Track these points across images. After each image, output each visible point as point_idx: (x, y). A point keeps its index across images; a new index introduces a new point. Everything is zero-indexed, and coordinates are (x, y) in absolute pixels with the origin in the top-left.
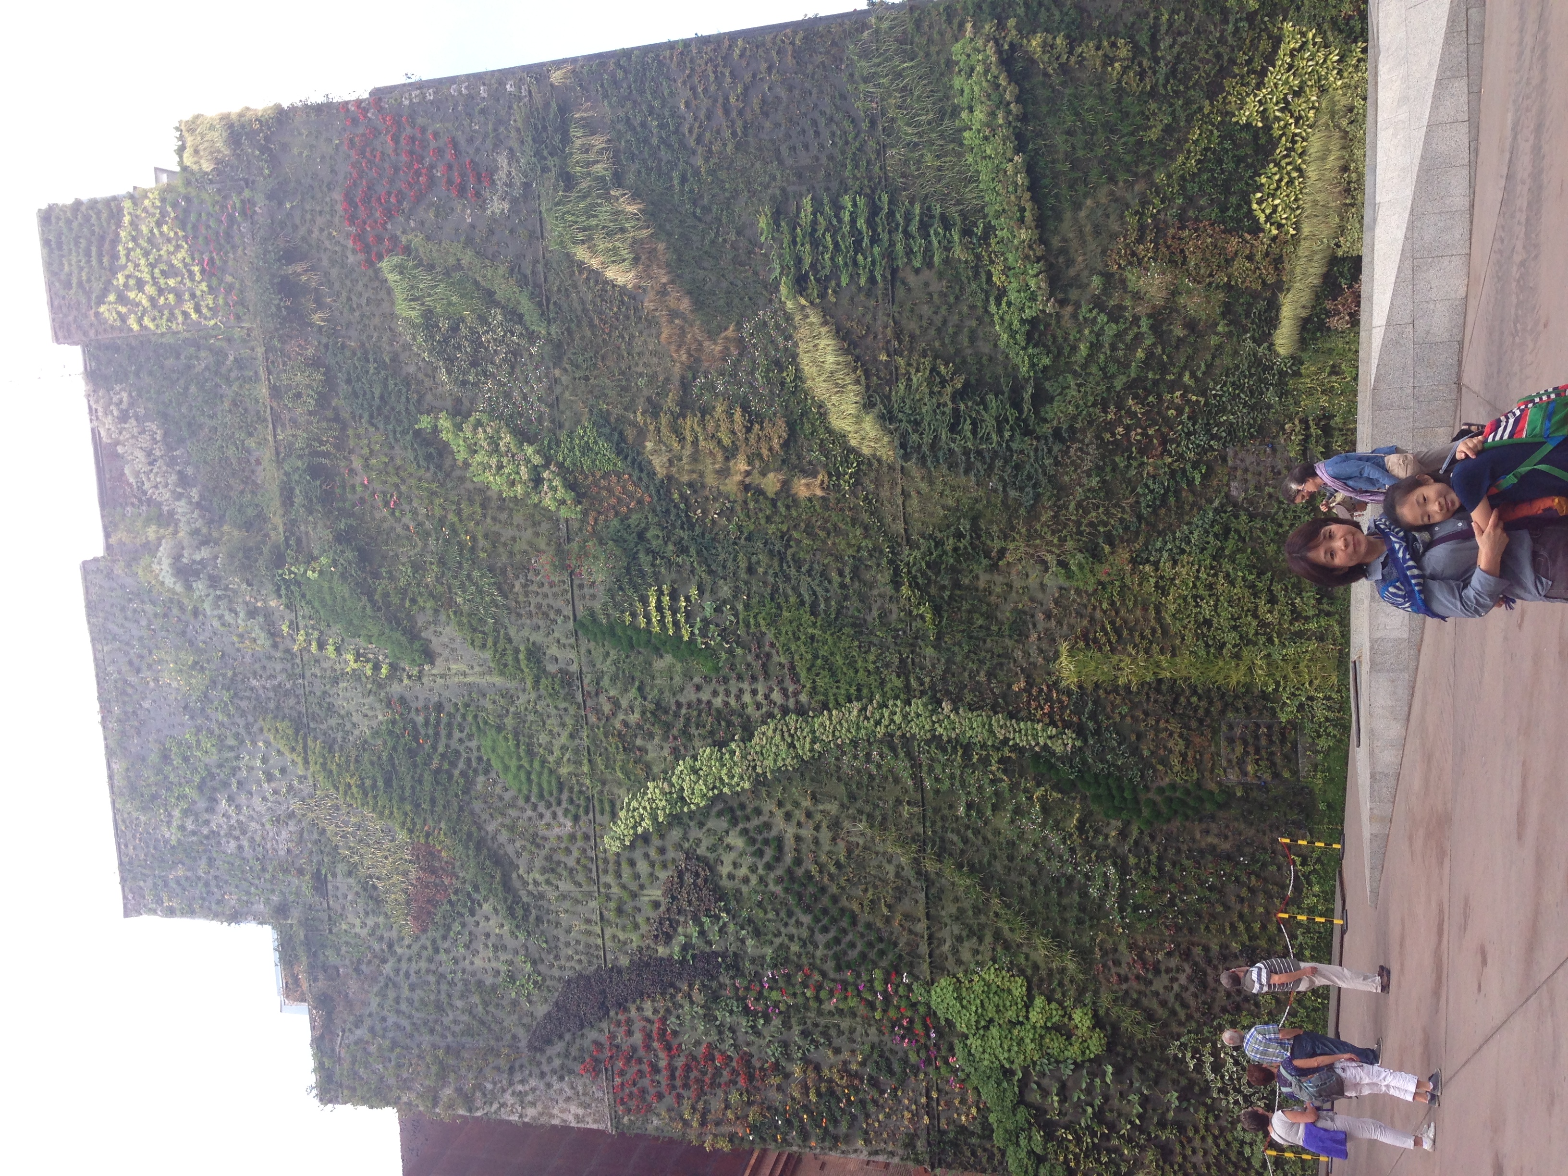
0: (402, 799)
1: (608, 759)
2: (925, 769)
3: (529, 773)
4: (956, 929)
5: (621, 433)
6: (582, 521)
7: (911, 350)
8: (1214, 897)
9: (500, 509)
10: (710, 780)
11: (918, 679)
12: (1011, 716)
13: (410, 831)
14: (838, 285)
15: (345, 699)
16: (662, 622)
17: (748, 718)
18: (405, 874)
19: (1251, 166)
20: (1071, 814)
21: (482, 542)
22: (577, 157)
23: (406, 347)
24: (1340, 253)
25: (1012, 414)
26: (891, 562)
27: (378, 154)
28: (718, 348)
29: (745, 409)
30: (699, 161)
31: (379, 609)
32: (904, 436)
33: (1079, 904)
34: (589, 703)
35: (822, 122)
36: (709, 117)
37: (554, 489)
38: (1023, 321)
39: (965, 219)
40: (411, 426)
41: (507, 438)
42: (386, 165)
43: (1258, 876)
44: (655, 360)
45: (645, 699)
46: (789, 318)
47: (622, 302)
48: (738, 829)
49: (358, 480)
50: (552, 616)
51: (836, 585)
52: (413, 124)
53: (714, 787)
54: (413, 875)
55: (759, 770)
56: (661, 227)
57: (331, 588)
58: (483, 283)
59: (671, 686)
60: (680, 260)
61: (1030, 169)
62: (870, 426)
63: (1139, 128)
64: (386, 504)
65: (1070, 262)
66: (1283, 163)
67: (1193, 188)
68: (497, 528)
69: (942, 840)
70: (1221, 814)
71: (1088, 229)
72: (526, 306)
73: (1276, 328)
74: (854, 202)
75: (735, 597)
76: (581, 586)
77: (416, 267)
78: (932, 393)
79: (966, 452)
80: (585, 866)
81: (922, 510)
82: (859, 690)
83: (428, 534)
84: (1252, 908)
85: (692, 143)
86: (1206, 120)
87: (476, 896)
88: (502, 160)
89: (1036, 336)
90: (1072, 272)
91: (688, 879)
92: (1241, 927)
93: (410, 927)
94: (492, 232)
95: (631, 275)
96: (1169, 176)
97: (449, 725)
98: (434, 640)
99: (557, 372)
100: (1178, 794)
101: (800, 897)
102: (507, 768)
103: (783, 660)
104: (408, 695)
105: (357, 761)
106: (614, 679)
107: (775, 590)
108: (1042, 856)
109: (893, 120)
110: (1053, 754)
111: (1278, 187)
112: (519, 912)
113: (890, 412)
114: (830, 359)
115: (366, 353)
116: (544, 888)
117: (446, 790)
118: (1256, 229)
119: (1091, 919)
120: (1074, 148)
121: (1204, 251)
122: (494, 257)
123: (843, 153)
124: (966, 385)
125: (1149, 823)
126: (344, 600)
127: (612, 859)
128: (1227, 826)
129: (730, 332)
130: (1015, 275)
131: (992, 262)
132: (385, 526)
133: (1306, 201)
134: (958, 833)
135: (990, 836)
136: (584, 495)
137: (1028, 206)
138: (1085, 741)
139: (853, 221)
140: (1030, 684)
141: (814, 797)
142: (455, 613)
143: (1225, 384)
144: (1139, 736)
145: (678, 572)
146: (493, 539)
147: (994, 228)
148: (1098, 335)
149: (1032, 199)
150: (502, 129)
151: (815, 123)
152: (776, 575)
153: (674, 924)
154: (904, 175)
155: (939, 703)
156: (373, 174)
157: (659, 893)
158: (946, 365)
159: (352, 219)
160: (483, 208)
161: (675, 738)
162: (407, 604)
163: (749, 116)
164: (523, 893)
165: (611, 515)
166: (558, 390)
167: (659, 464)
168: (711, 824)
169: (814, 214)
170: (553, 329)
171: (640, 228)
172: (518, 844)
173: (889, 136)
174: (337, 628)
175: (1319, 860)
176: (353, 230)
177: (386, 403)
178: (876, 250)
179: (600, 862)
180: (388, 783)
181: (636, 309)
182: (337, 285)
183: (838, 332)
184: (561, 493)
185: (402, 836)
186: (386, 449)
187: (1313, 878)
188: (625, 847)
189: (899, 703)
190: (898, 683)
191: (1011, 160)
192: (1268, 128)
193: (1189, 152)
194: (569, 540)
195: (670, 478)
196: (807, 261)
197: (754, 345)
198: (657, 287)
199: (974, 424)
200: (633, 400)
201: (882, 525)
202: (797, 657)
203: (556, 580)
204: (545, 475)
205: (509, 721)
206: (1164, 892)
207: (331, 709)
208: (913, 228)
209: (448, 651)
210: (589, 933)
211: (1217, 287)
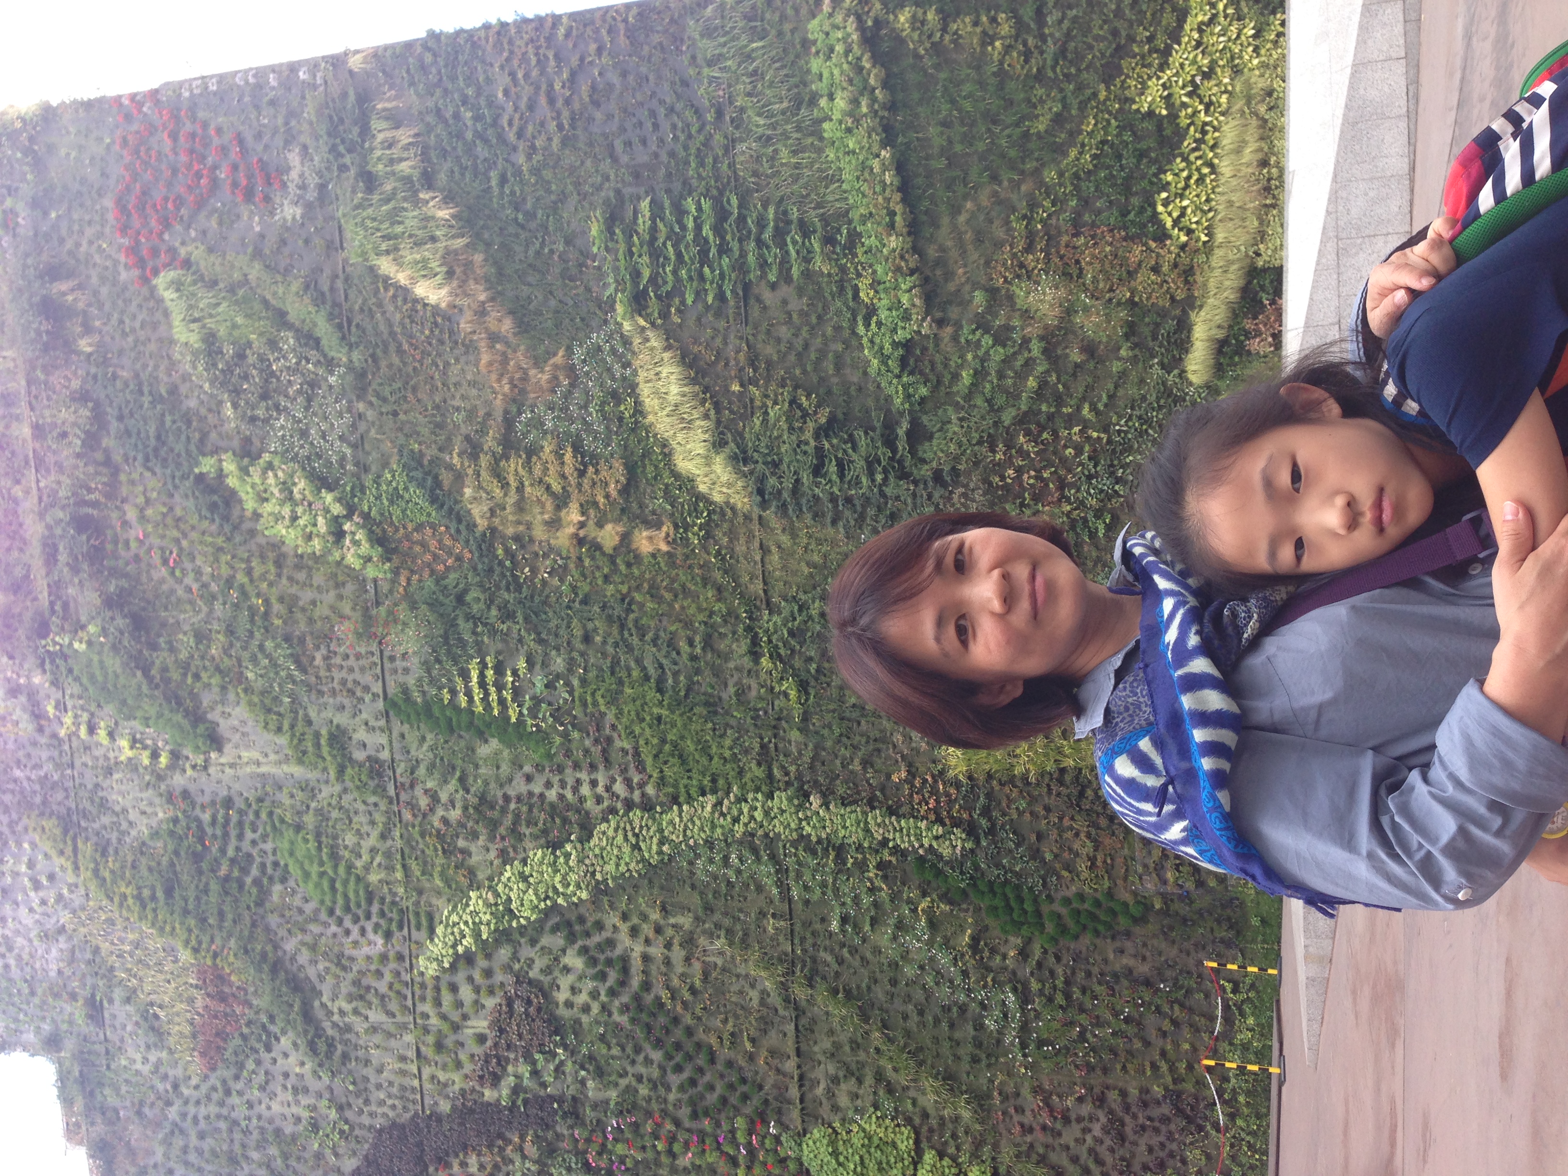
0: (186, 912)
1: (425, 863)
2: (792, 874)
3: (332, 882)
4: (831, 1069)
5: (436, 477)
6: (393, 581)
7: (768, 379)
8: (1131, 1030)
9: (298, 567)
10: (541, 889)
11: (783, 767)
12: (892, 812)
13: (196, 951)
14: (683, 302)
15: (120, 793)
16: (485, 699)
17: (587, 813)
18: (191, 1001)
19: (1155, 161)
20: (963, 931)
21: (277, 607)
22: (378, 153)
23: (186, 378)
24: (1260, 263)
25: (883, 453)
26: (749, 629)
27: (153, 154)
28: (546, 377)
29: (577, 448)
30: (520, 159)
31: (157, 686)
32: (762, 479)
33: (974, 1038)
34: (403, 797)
35: (662, 111)
36: (531, 107)
37: (357, 544)
38: (895, 345)
39: (827, 224)
40: (191, 471)
41: (301, 485)
42: (163, 167)
43: (1182, 1005)
44: (474, 392)
45: (468, 791)
46: (626, 342)
47: (436, 324)
48: (577, 946)
49: (132, 534)
50: (359, 694)
51: (685, 657)
52: (194, 119)
53: (547, 897)
54: (199, 1003)
55: (598, 876)
56: (478, 236)
57: (101, 662)
58: (273, 302)
59: (498, 777)
60: (500, 274)
61: (900, 167)
62: (721, 469)
63: (1023, 118)
64: (165, 562)
65: (949, 275)
66: (1192, 158)
67: (1089, 188)
68: (294, 590)
69: (814, 960)
70: (1137, 930)
71: (969, 236)
72: (323, 329)
73: (1187, 351)
74: (698, 203)
75: (570, 671)
76: (392, 659)
77: (195, 283)
78: (791, 429)
79: (833, 499)
80: (398, 993)
81: (784, 568)
82: (714, 781)
83: (214, 597)
84: (1176, 1045)
85: (511, 136)
86: (1103, 107)
87: (272, 1028)
88: (294, 158)
89: (912, 361)
90: (951, 287)
91: (519, 1007)
92: (1164, 1067)
93: (196, 1066)
94: (283, 242)
95: (444, 292)
96: (1061, 174)
97: (240, 824)
98: (221, 721)
99: (361, 406)
100: (1087, 906)
101: (649, 1028)
102: (307, 875)
103: (626, 745)
104: (192, 788)
105: (134, 867)
106: (431, 768)
107: (615, 662)
108: (929, 980)
109: (742, 110)
110: (940, 857)
111: (1187, 186)
112: (322, 1047)
113: (744, 452)
114: (674, 389)
115: (140, 384)
116: (351, 1019)
117: (236, 901)
118: (1162, 236)
119: (988, 1056)
120: (950, 142)
121: (1102, 261)
122: (287, 271)
123: (686, 148)
124: (832, 420)
125: (1054, 940)
126: (117, 676)
127: (430, 984)
128: (1145, 945)
129: (559, 358)
130: (886, 290)
131: (859, 275)
132: (165, 587)
133: (1219, 202)
134: (832, 951)
135: (869, 955)
136: (395, 551)
137: (899, 208)
138: (977, 842)
139: (698, 228)
140: (912, 773)
141: (664, 909)
142: (246, 691)
143: (1130, 418)
144: (1040, 837)
145: (504, 641)
146: (291, 603)
147: (860, 235)
148: (983, 361)
149: (904, 200)
150: (293, 123)
151: (653, 114)
152: (616, 645)
153: (502, 1062)
154: (755, 174)
155: (807, 796)
156: (147, 176)
157: (485, 1024)
158: (808, 397)
159: (124, 230)
160: (272, 213)
161: (503, 838)
162: (189, 680)
163: (576, 106)
164: (327, 1025)
165: (426, 573)
166: (362, 427)
167: (478, 513)
168: (546, 940)
169: (653, 219)
170: (356, 356)
171: (454, 237)
172: (321, 966)
173: (737, 128)
174: (109, 709)
175: (1252, 986)
176: (125, 241)
177: (164, 443)
178: (725, 261)
179: (417, 988)
180: (169, 892)
181: (451, 332)
182: (107, 307)
183: (683, 357)
184: (365, 548)
185: (185, 956)
186: (164, 498)
187: (1247, 1009)
188: (444, 970)
189: (760, 796)
190: (760, 772)
191: (878, 156)
192: (1173, 116)
193: (1083, 145)
194: (378, 604)
195: (493, 530)
196: (646, 273)
197: (587, 374)
198: (475, 306)
199: (840, 465)
200: (449, 439)
201: (738, 585)
202: (642, 742)
203: (363, 650)
204: (347, 527)
205: (309, 820)
206: (1071, 1024)
207: (103, 805)
208: (767, 235)
209: (238, 736)
210: (403, 1073)
211: (1119, 304)
